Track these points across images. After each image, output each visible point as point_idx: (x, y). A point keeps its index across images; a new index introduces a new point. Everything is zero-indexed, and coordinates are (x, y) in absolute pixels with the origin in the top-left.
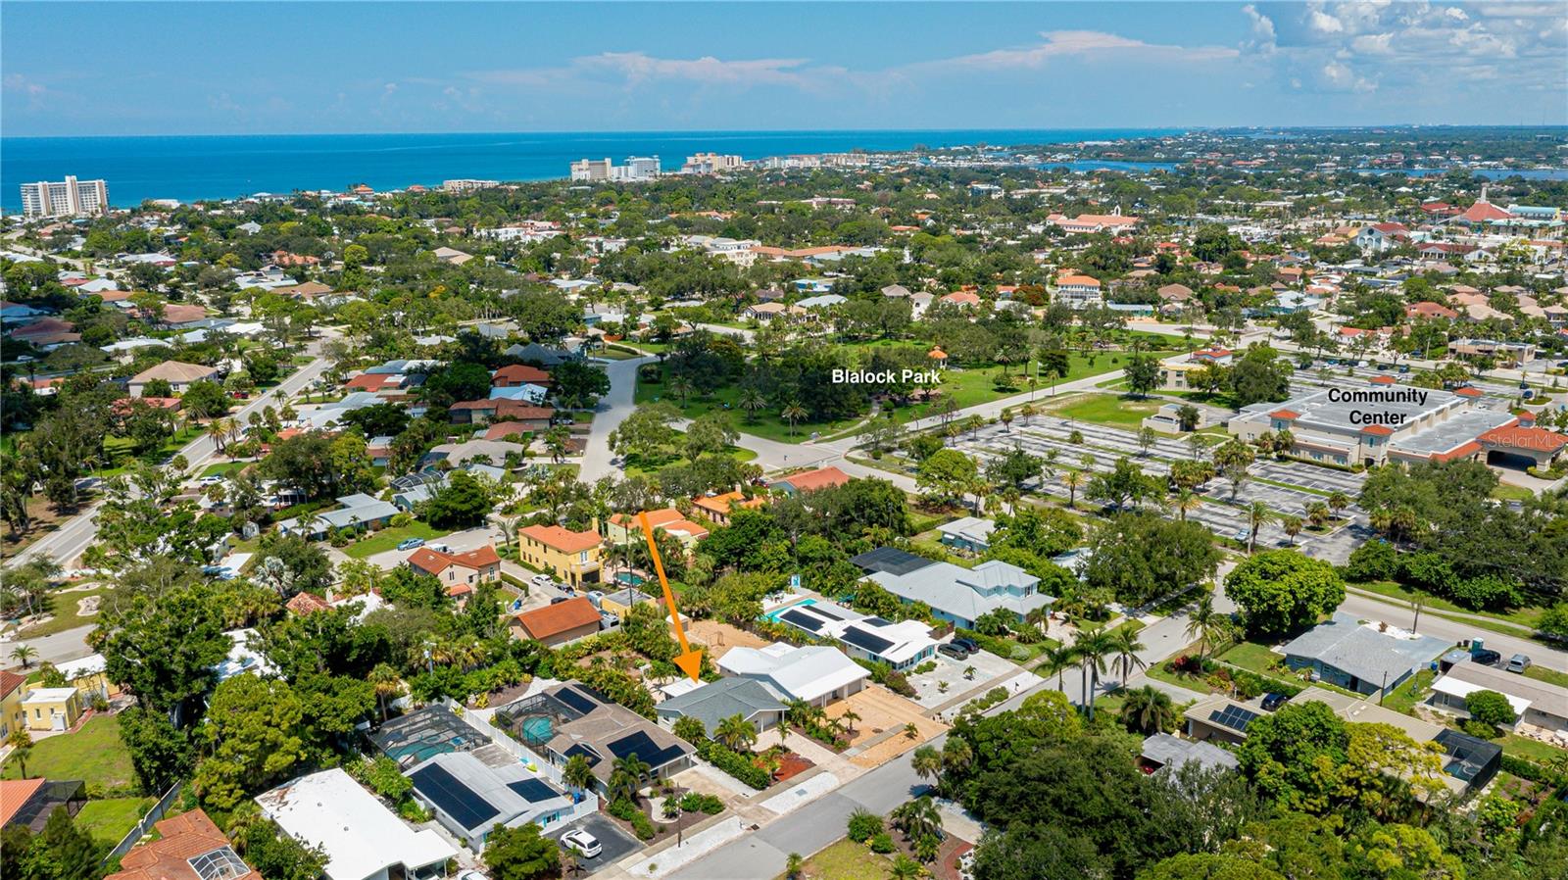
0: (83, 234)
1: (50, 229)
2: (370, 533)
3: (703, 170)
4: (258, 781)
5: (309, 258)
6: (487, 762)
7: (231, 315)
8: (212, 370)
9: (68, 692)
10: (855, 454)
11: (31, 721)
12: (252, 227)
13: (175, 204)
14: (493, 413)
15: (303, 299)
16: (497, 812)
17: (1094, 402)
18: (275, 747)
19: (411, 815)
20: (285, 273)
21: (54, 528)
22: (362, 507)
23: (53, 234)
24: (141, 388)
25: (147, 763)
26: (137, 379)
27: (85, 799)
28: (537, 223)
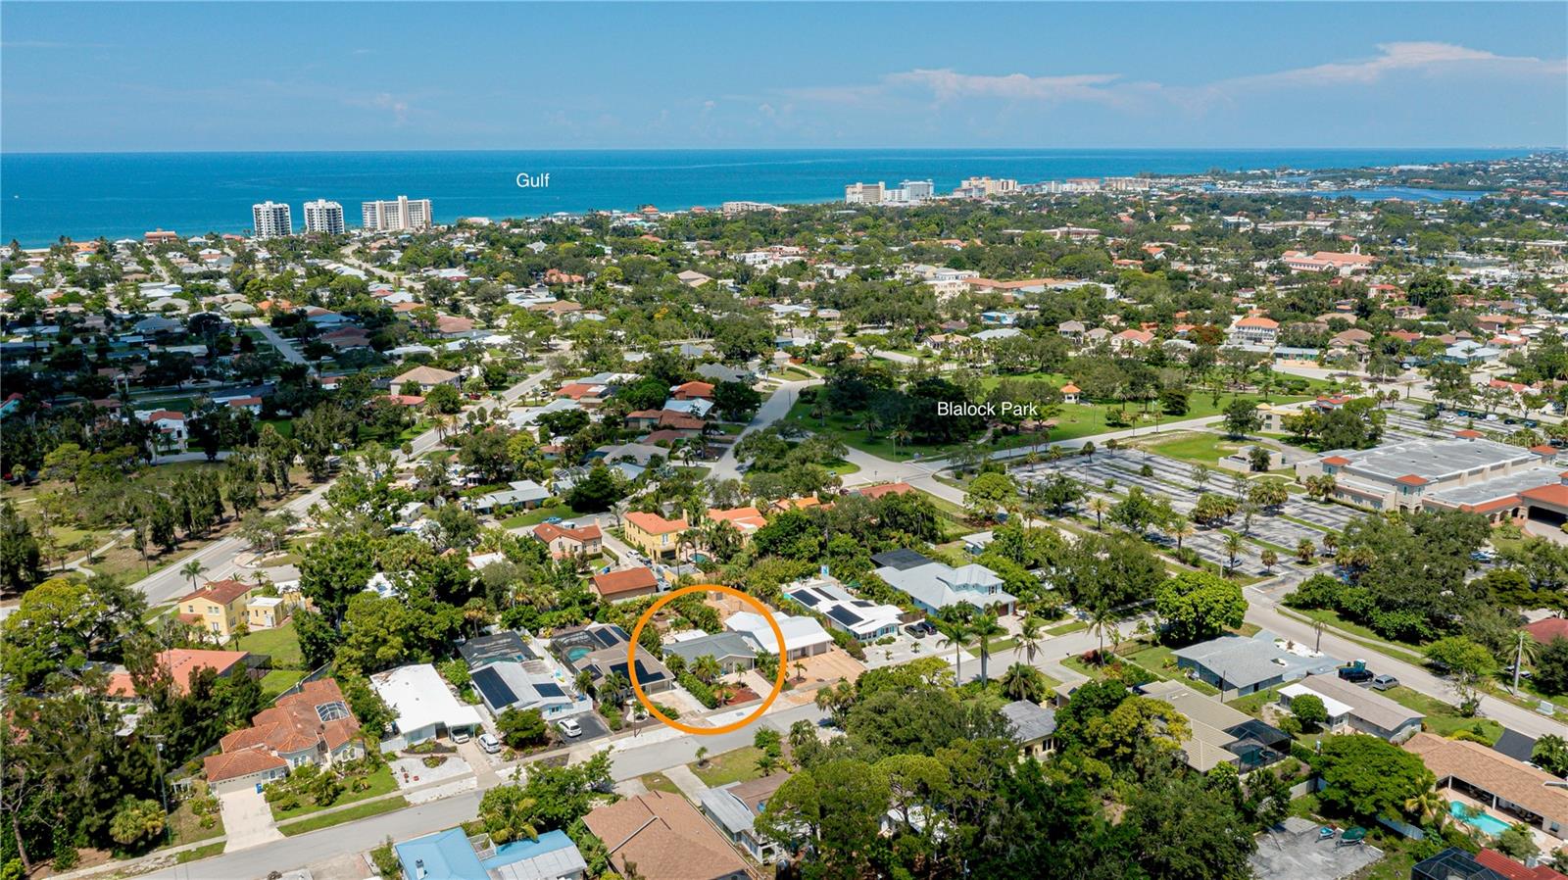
0: (403, 249)
1: (378, 244)
2: (526, 511)
3: (975, 194)
4: (372, 666)
5: (573, 277)
6: (528, 671)
7: (493, 328)
8: (455, 375)
9: (276, 601)
10: (942, 475)
11: (252, 618)
12: (539, 246)
13: (485, 221)
14: (656, 422)
15: (554, 315)
16: (517, 700)
17: (1195, 440)
18: (385, 641)
19: (466, 698)
20: (550, 290)
21: (307, 492)
22: (525, 490)
23: (379, 249)
24: (399, 387)
25: (308, 647)
26: (397, 380)
27: (271, 668)
28: (785, 248)
